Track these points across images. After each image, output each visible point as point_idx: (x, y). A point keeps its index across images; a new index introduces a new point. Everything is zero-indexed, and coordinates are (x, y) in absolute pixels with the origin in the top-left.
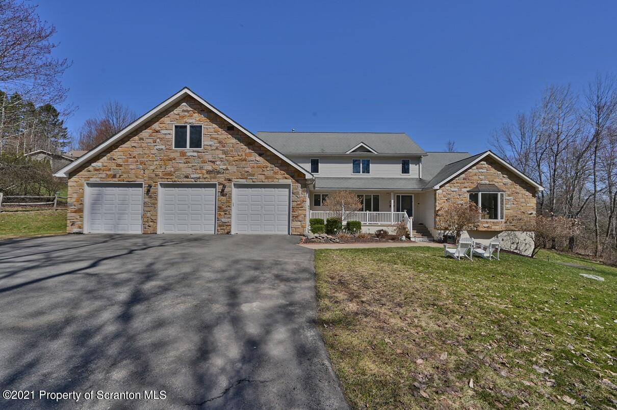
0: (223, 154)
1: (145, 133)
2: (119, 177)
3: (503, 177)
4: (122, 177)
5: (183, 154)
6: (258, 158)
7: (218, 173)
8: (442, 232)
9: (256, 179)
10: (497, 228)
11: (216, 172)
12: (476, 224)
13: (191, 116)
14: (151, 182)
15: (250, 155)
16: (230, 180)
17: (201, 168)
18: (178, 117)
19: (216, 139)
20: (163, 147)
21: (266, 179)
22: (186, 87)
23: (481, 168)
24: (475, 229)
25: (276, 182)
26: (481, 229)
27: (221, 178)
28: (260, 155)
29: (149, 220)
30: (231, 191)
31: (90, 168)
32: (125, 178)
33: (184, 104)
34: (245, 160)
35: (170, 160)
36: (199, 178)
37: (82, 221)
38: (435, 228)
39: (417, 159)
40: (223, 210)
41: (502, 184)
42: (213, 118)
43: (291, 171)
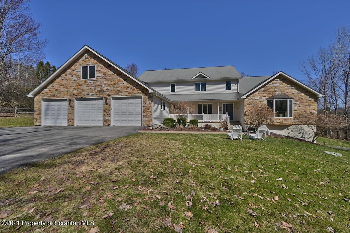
0: (106, 81)
1: (68, 72)
2: (56, 96)
3: (292, 89)
4: (58, 96)
5: (86, 82)
6: (124, 82)
7: (104, 91)
8: (249, 125)
9: (123, 94)
10: (287, 123)
11: (102, 91)
12: (272, 120)
13: (89, 61)
14: (71, 98)
15: (119, 80)
16: (109, 95)
17: (95, 89)
18: (83, 62)
19: (102, 72)
20: (76, 79)
21: (128, 94)
22: (86, 45)
23: (276, 84)
24: (271, 123)
25: (134, 96)
26: (275, 123)
27: (105, 95)
28: (125, 80)
29: (71, 119)
30: (110, 102)
31: (43, 92)
32: (60, 96)
33: (86, 54)
34: (117, 83)
35: (80, 85)
36: (94, 95)
37: (40, 119)
38: (244, 123)
39: (236, 81)
40: (106, 112)
41: (291, 93)
42: (101, 61)
43: (142, 88)
